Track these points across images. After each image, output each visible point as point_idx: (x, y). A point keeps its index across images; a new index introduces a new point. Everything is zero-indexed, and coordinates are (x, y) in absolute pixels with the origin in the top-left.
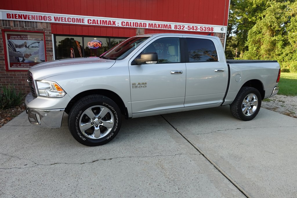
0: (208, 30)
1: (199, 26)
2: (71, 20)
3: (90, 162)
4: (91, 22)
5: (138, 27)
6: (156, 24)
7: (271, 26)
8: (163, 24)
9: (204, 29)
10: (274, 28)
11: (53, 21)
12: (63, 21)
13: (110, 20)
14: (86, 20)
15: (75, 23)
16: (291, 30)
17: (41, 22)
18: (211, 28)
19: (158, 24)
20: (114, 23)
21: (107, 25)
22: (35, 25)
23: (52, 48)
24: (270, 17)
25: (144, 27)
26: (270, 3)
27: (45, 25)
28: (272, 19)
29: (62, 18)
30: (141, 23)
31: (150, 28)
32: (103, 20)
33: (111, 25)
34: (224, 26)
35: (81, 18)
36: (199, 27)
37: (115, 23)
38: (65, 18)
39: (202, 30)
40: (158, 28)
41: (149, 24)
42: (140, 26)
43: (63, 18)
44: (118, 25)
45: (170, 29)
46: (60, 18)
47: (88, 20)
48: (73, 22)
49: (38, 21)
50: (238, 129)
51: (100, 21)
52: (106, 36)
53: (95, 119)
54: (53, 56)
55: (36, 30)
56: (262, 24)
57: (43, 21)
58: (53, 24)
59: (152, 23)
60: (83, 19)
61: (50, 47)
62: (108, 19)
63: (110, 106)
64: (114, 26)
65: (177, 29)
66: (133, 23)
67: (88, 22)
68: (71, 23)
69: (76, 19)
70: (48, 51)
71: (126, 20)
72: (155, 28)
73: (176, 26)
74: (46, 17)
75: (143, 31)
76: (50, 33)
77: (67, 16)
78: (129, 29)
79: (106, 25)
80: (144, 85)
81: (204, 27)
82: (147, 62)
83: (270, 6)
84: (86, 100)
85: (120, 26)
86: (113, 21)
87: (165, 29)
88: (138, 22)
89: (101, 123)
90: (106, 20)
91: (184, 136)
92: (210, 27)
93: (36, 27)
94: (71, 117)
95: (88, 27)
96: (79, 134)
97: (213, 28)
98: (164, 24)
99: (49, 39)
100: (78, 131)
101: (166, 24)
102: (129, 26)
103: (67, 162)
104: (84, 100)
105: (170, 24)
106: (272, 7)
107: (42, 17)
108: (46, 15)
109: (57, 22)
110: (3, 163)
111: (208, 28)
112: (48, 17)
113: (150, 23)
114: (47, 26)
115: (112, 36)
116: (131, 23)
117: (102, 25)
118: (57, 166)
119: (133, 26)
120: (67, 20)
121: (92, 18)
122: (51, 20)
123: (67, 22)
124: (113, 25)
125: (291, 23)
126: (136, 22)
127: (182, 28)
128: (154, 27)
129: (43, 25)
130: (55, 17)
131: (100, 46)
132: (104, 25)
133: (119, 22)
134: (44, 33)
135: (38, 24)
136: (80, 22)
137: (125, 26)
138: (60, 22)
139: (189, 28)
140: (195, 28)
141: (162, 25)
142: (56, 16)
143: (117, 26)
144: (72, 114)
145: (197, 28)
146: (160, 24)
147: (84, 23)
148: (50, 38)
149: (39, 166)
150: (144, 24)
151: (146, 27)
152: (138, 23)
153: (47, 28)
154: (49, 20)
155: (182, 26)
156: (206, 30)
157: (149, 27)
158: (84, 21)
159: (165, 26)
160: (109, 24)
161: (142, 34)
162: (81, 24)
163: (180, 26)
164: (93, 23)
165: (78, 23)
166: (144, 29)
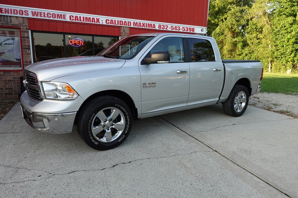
0: (190, 31)
1: (181, 26)
2: (51, 16)
3: (110, 167)
4: (73, 18)
5: (122, 26)
6: (140, 23)
7: (232, 28)
8: (147, 23)
9: (186, 29)
10: (235, 30)
11: (30, 16)
12: (42, 17)
13: (93, 17)
14: (68, 16)
15: (56, 19)
16: (249, 32)
17: (16, 17)
19: (143, 23)
20: (98, 20)
22: (9, 20)
23: (29, 46)
24: (231, 20)
25: (128, 25)
26: (231, 6)
27: (21, 20)
28: (233, 22)
29: (40, 13)
30: (126, 22)
31: (135, 27)
32: (86, 16)
33: (95, 22)
34: (204, 27)
35: (63, 14)
36: (181, 28)
37: (99, 20)
38: (44, 13)
39: (184, 30)
40: (143, 27)
41: (134, 23)
42: (124, 25)
43: (42, 13)
44: (102, 23)
45: (154, 28)
46: (38, 12)
47: (70, 16)
48: (53, 17)
49: (13, 15)
50: (234, 124)
51: (83, 18)
52: (89, 34)
53: (106, 122)
54: (30, 54)
55: (10, 25)
56: (224, 26)
57: (18, 15)
58: (30, 19)
59: (137, 22)
60: (64, 15)
61: (27, 44)
62: (91, 16)
63: (122, 108)
64: (98, 23)
65: (161, 28)
66: (118, 21)
67: (70, 19)
68: (51, 18)
69: (57, 14)
70: (24, 49)
71: (110, 18)
72: (140, 27)
73: (160, 26)
74: (22, 11)
75: (128, 30)
76: (26, 29)
77: (46, 11)
78: (113, 27)
79: (89, 22)
80: (153, 84)
81: (186, 28)
82: (158, 62)
83: (231, 10)
84: (99, 101)
85: (105, 23)
86: (97, 19)
87: (149, 28)
88: (122, 20)
89: (112, 126)
90: (90, 17)
91: (190, 134)
92: (192, 28)
93: (11, 22)
94: (83, 121)
95: (70, 24)
96: (91, 138)
97: (194, 29)
98: (149, 23)
99: (26, 36)
100: (90, 135)
101: (150, 23)
102: (113, 24)
103: (85, 170)
104: (97, 102)
105: (154, 24)
106: (233, 10)
107: (17, 10)
108: (22, 9)
109: (35, 17)
110: (11, 176)
111: (189, 28)
112: (25, 11)
113: (134, 21)
114: (23, 21)
115: (96, 34)
116: (115, 21)
117: (85, 22)
118: (76, 174)
119: (118, 24)
120: (46, 16)
121: (75, 14)
122: (28, 14)
123: (46, 17)
124: (97, 22)
125: (249, 26)
126: (121, 20)
127: (165, 28)
129: (19, 20)
130: (32, 12)
131: (83, 44)
132: (87, 22)
133: (103, 20)
134: (19, 29)
135: (13, 19)
136: (62, 18)
137: (109, 24)
138: (39, 17)
139: (172, 28)
140: (177, 28)
142: (34, 11)
143: (101, 23)
144: (84, 117)
145: (179, 28)
146: (145, 23)
147: (66, 19)
148: (27, 34)
149: (56, 176)
150: (128, 22)
151: (130, 25)
152: (122, 22)
153: (24, 23)
154: (25, 14)
155: (166, 26)
156: (188, 31)
157: (134, 26)
158: (65, 17)
159: (150, 25)
160: (92, 22)
161: (127, 33)
162: (63, 20)
163: (163, 26)
164: (75, 20)
165: (59, 19)
166: (129, 28)
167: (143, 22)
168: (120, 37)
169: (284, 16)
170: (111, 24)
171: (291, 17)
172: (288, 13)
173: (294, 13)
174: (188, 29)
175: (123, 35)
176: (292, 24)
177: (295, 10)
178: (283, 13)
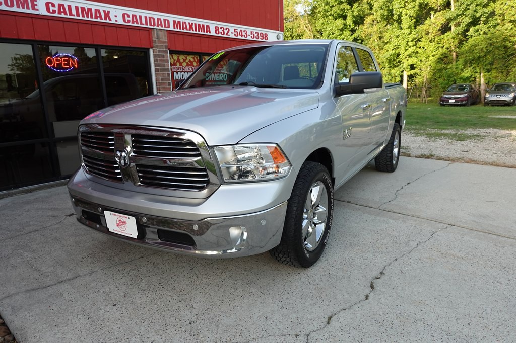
0: (262, 38)
1: (249, 29)
2: (2, 1)
4: (54, 8)
5: (154, 27)
6: (185, 23)
8: (197, 23)
9: (256, 35)
13: (97, 8)
14: (42, 3)
15: (15, 9)
18: (265, 34)
19: (189, 23)
20: (107, 14)
21: (94, 20)
25: (165, 27)
30: (160, 19)
31: (176, 30)
32: (83, 5)
34: (280, 32)
36: (249, 33)
37: (110, 15)
39: (254, 38)
40: (190, 30)
41: (174, 22)
42: (158, 26)
44: (116, 21)
45: (208, 33)
47: (47, 4)
48: (6, 4)
51: (77, 8)
59: (179, 20)
60: (33, 1)
62: (93, 5)
64: (108, 21)
65: (218, 33)
66: (146, 17)
67: (48, 10)
68: (4, 7)
71: (131, 11)
72: (185, 31)
73: (217, 29)
75: (165, 36)
78: (138, 31)
79: (90, 19)
81: (256, 33)
85: (121, 22)
86: (104, 11)
87: (200, 33)
88: (153, 16)
90: (90, 6)
95: (46, 21)
97: (267, 35)
98: (199, 23)
101: (201, 24)
102: (137, 23)
105: (208, 24)
111: (261, 33)
113: (175, 19)
115: (105, 44)
116: (140, 17)
117: (81, 18)
119: (146, 24)
124: (105, 19)
126: (150, 16)
127: (226, 33)
128: (183, 29)
131: (76, 66)
132: (85, 18)
133: (117, 14)
136: (28, 8)
137: (130, 24)
139: (236, 33)
140: (244, 34)
141: (195, 24)
143: (113, 21)
145: (246, 34)
146: (192, 24)
147: (37, 10)
150: (165, 20)
151: (169, 27)
152: (154, 19)
155: (226, 29)
156: (258, 38)
157: (174, 28)
158: (36, 5)
159: (201, 27)
160: (96, 17)
161: (164, 42)
162: (31, 11)
163: (222, 29)
164: (60, 12)
165: (21, 10)
166: (166, 32)
167: (190, 21)
168: (151, 51)
169: (331, 17)
170: (133, 23)
171: (340, 19)
172: (335, 13)
173: (343, 13)
174: (259, 35)
175: (157, 47)
176: (342, 30)
177: (344, 9)
178: (330, 13)
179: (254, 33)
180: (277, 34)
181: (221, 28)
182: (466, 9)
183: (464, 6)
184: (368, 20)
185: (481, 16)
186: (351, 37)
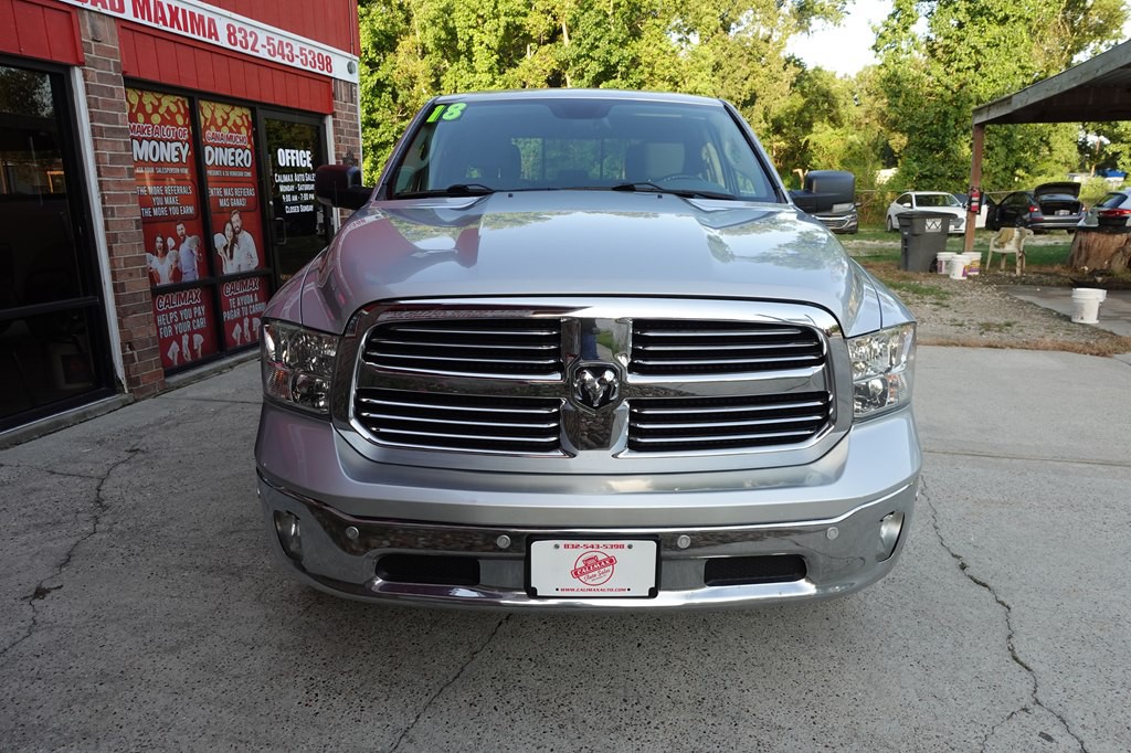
0: (321, 66)
1: (297, 43)
5: (85, 6)
6: (160, 5)
8: (187, 9)
9: (310, 58)
18: (327, 57)
19: (171, 6)
25: (113, 8)
31: (139, 20)
34: (354, 57)
36: (297, 50)
39: (306, 63)
40: (172, 25)
42: (94, 3)
45: (213, 41)
65: (235, 43)
72: (161, 26)
73: (231, 32)
75: (113, 35)
78: (40, 9)
81: (310, 52)
87: (195, 36)
92: (325, 55)
97: (330, 60)
101: (197, 12)
105: (212, 16)
111: (319, 55)
127: (250, 46)
128: (156, 21)
139: (271, 48)
140: (287, 51)
145: (291, 52)
151: (121, 8)
155: (251, 35)
156: (315, 67)
157: (135, 14)
159: (197, 22)
161: (111, 52)
163: (243, 33)
166: (114, 24)
167: (170, 2)
168: (77, 74)
174: (316, 59)
175: (94, 63)
179: (307, 53)
180: (349, 60)
181: (240, 30)
182: (594, 47)
183: (590, 40)
184: (405, 44)
185: (618, 63)
186: (370, 79)
